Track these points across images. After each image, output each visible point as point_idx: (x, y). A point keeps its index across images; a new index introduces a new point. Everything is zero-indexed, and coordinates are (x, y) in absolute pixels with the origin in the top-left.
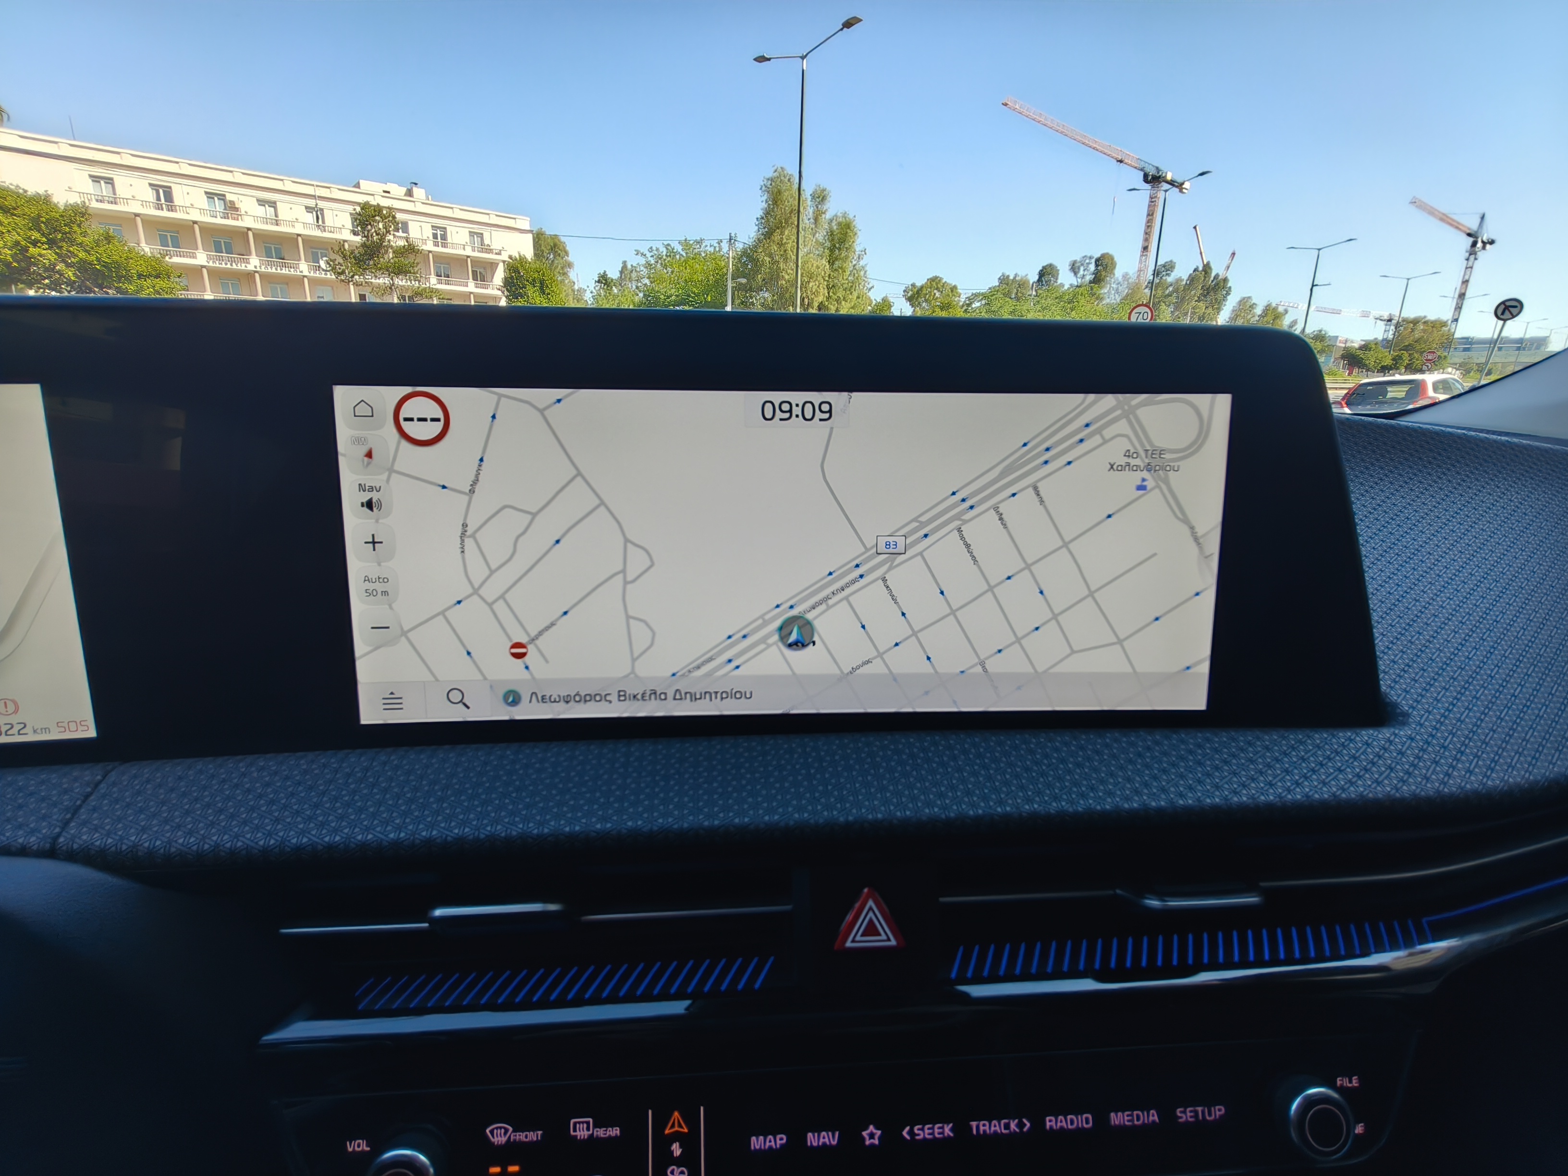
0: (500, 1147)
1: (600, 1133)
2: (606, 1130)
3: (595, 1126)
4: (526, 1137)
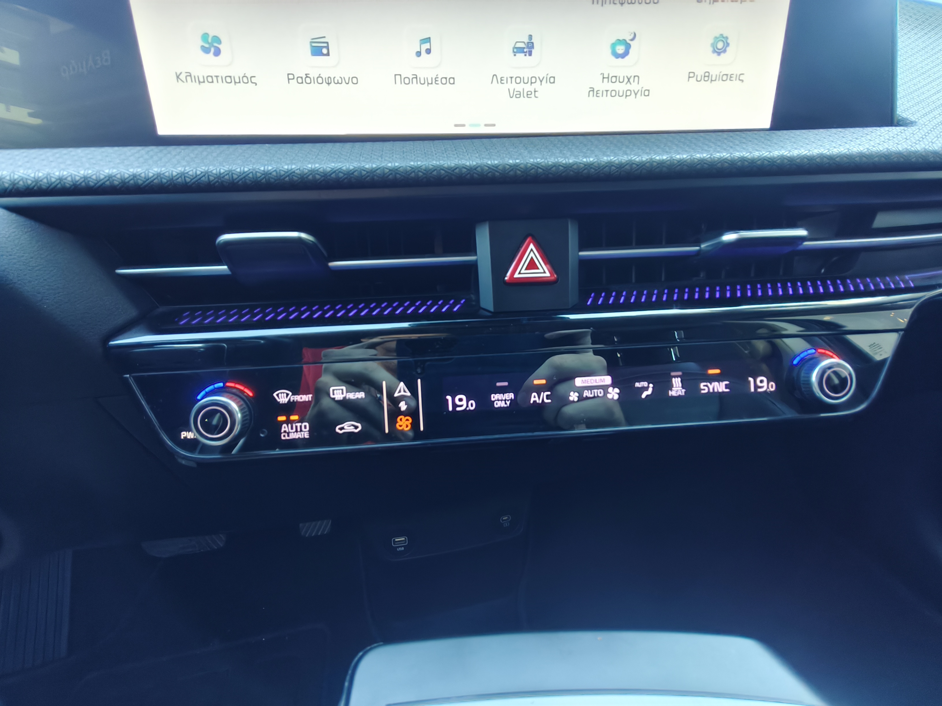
0: (284, 405)
1: (351, 396)
2: (355, 394)
3: (347, 392)
4: (301, 398)
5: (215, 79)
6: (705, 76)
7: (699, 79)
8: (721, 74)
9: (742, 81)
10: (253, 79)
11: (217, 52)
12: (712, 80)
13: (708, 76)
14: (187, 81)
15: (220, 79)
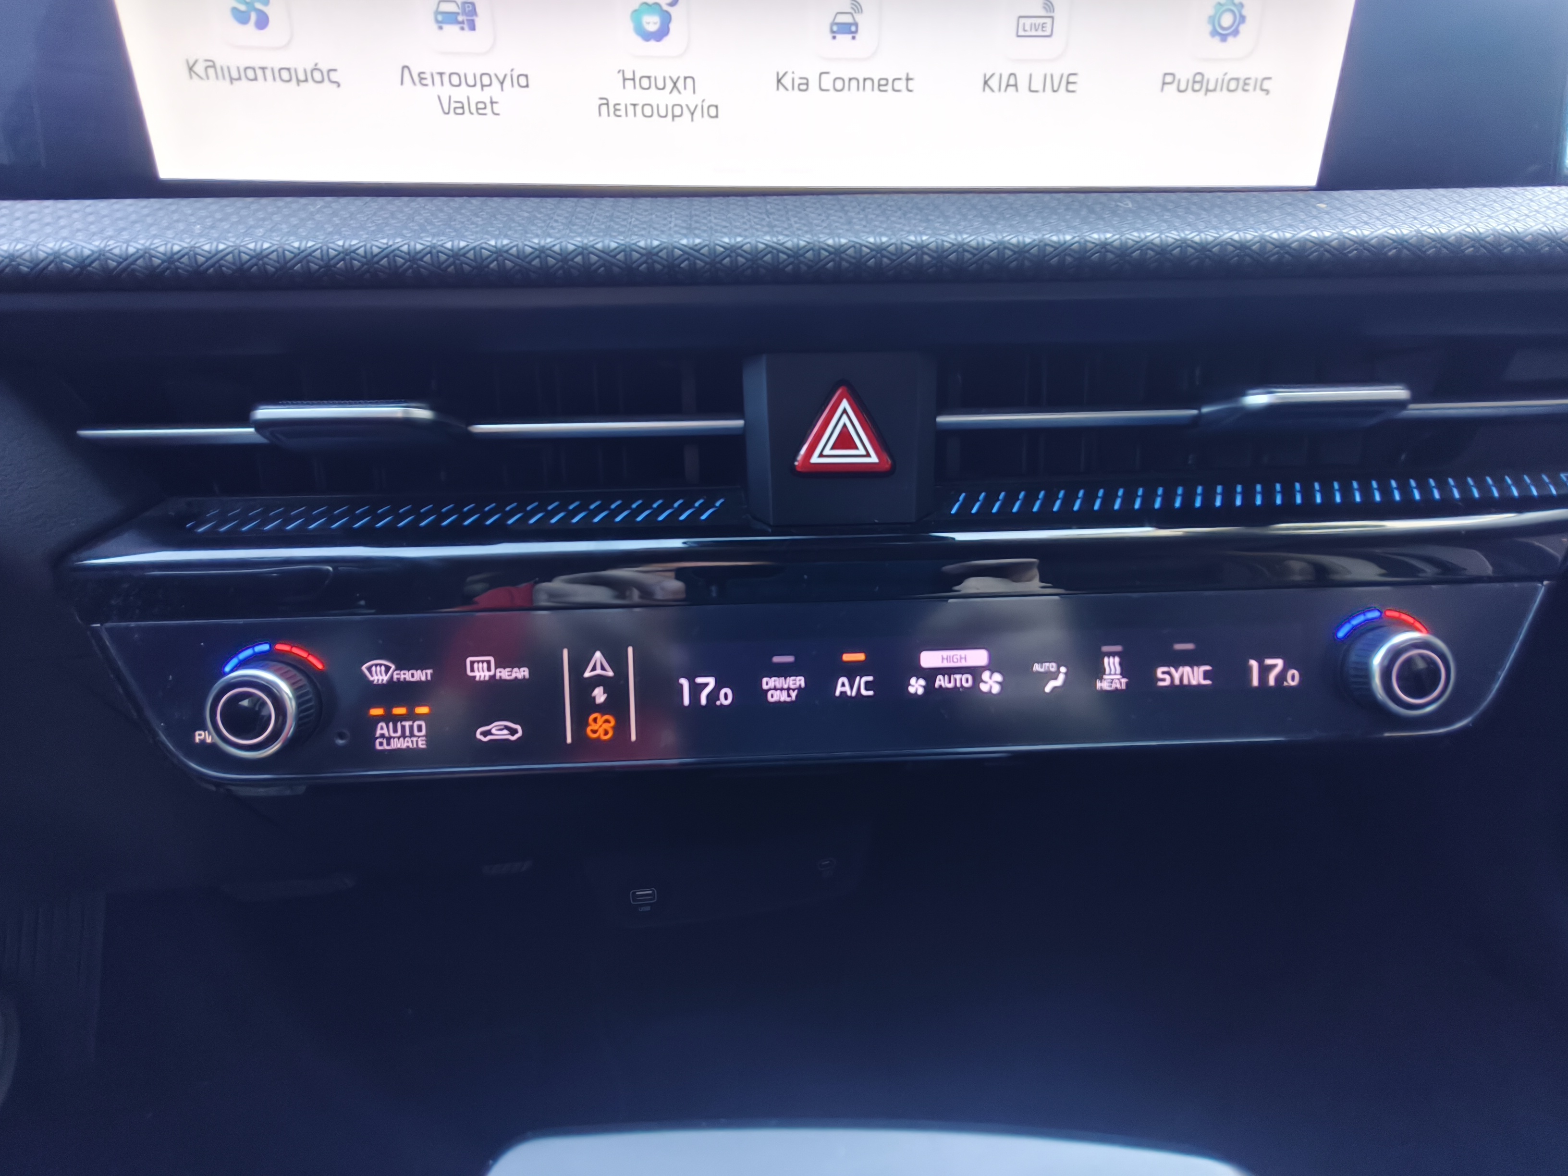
3: (497, 666)
5: (260, 73)
6: (1194, 82)
7: (1182, 87)
8: (1227, 78)
9: (1267, 92)
10: (332, 74)
11: (263, 22)
12: (1207, 90)
13: (1201, 82)
14: (208, 78)
15: (269, 73)
